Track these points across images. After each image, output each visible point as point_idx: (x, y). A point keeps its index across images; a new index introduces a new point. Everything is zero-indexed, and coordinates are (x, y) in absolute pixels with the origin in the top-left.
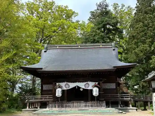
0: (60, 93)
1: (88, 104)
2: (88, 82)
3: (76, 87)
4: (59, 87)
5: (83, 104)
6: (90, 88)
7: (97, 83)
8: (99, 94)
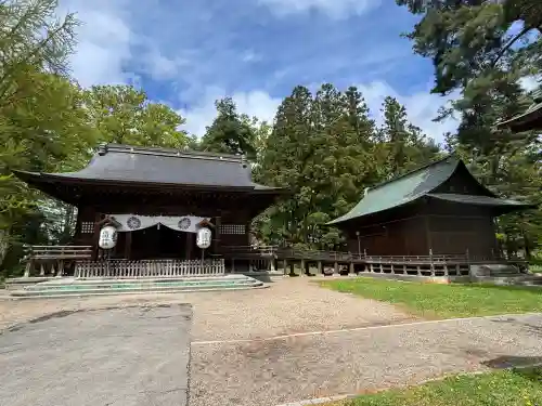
0: (110, 238)
1: (182, 267)
2: (188, 217)
3: (156, 226)
4: (112, 225)
5: (170, 265)
6: (191, 229)
7: (209, 219)
8: (212, 242)
